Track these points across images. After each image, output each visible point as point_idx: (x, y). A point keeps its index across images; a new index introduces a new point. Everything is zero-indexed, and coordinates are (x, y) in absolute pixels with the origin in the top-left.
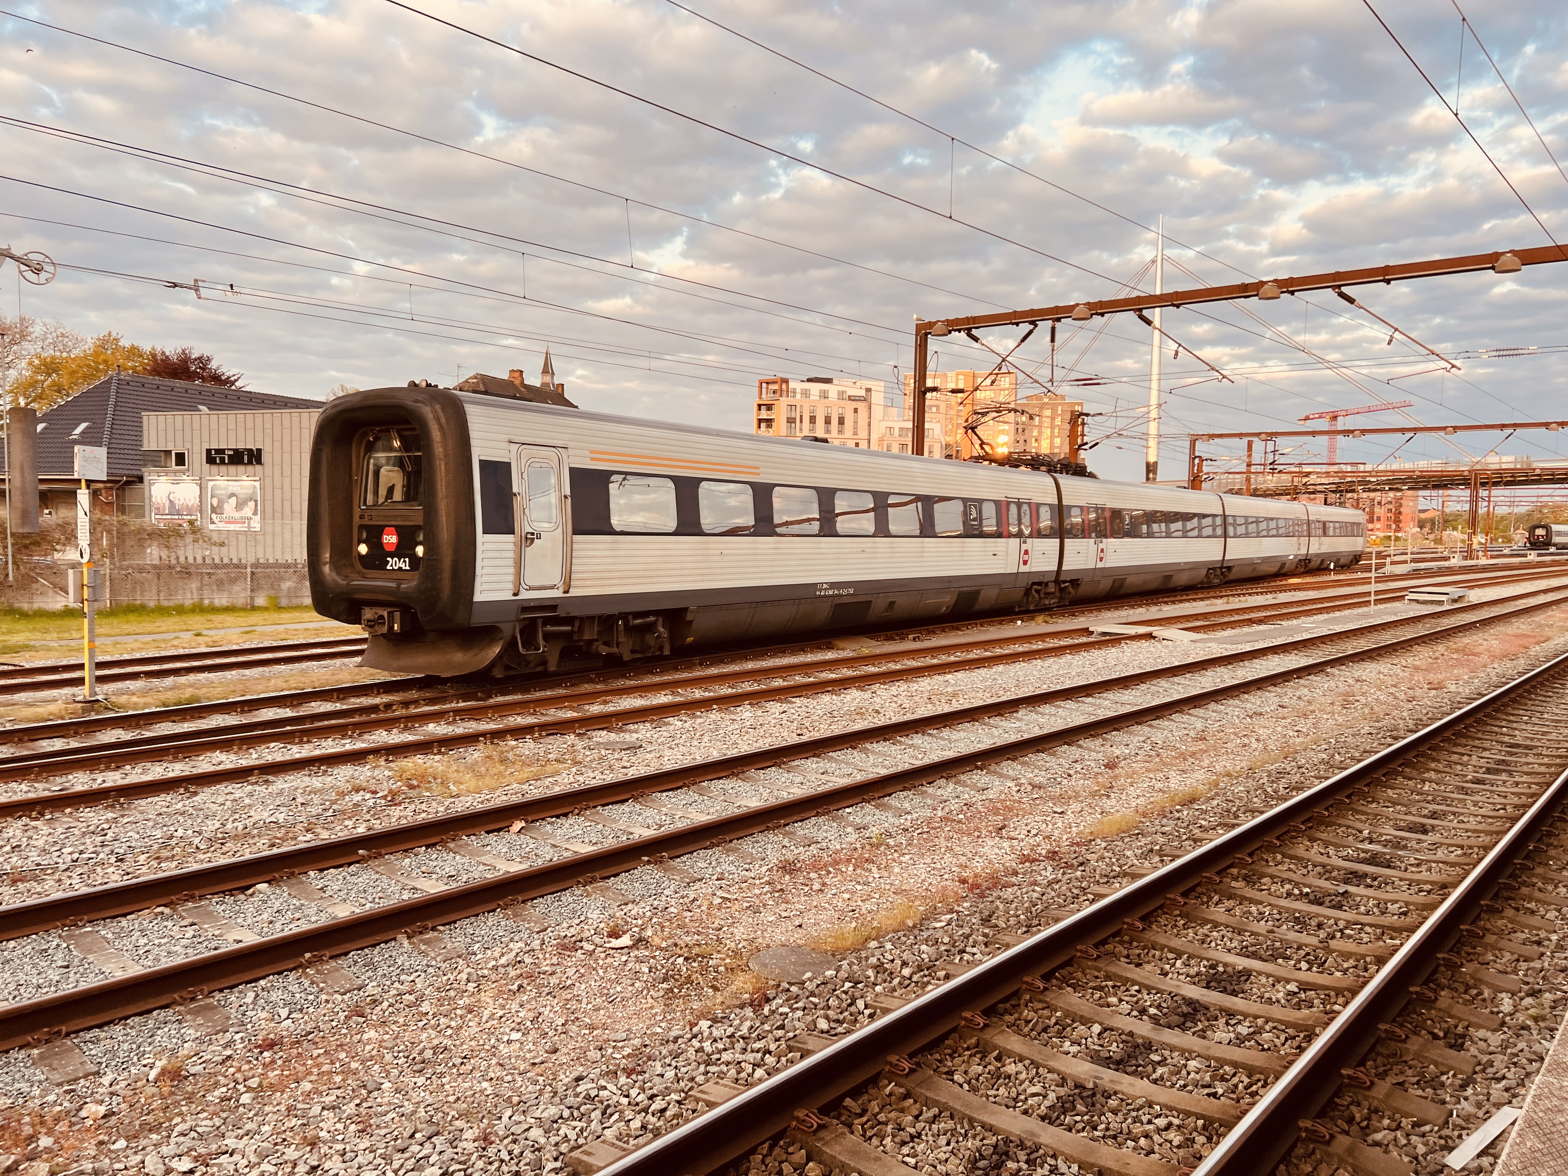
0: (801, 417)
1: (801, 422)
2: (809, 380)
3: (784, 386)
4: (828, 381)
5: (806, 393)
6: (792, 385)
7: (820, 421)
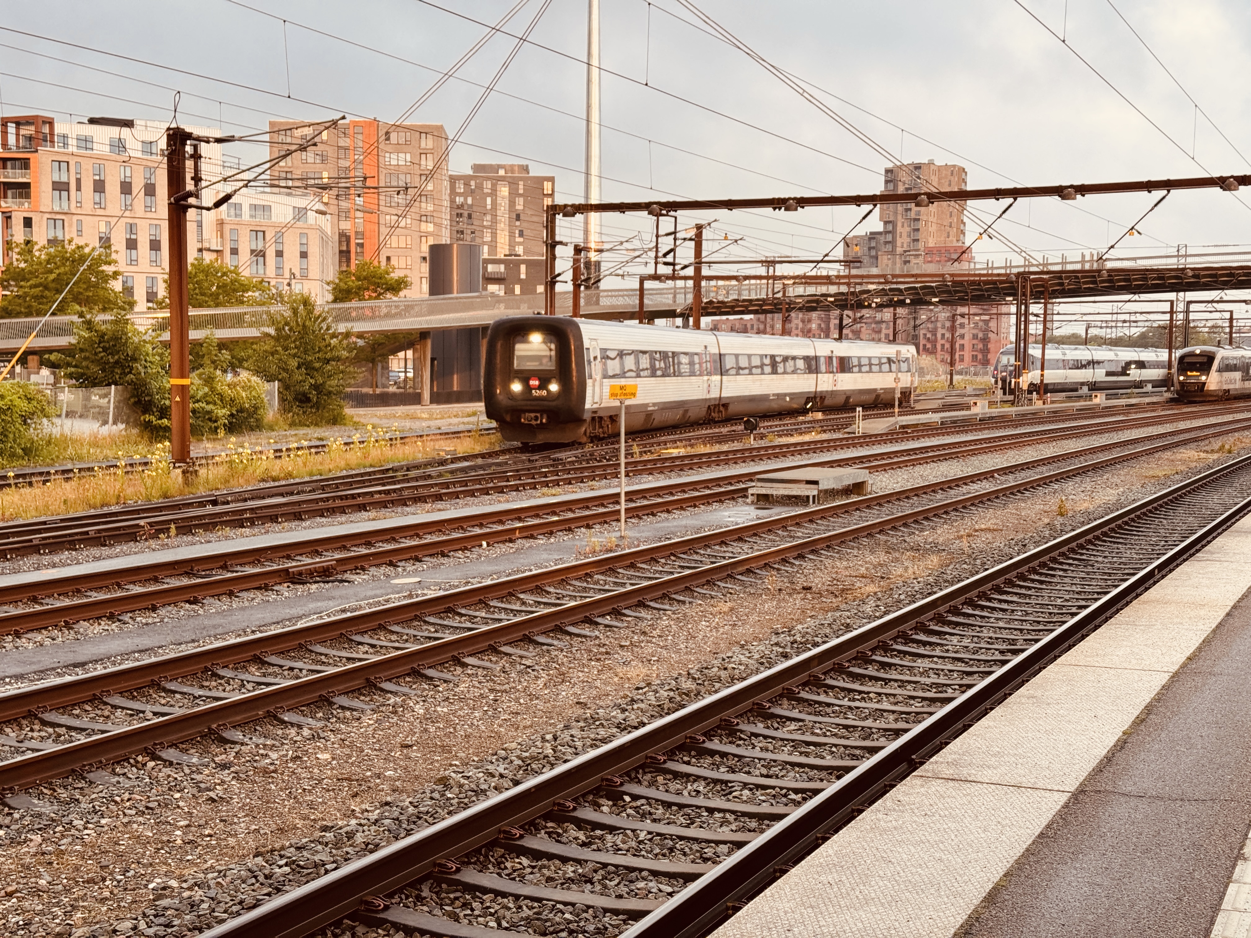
0: (78, 181)
1: (79, 189)
2: (92, 121)
3: (46, 129)
4: (128, 124)
5: (86, 142)
6: (59, 129)
7: (113, 188)
